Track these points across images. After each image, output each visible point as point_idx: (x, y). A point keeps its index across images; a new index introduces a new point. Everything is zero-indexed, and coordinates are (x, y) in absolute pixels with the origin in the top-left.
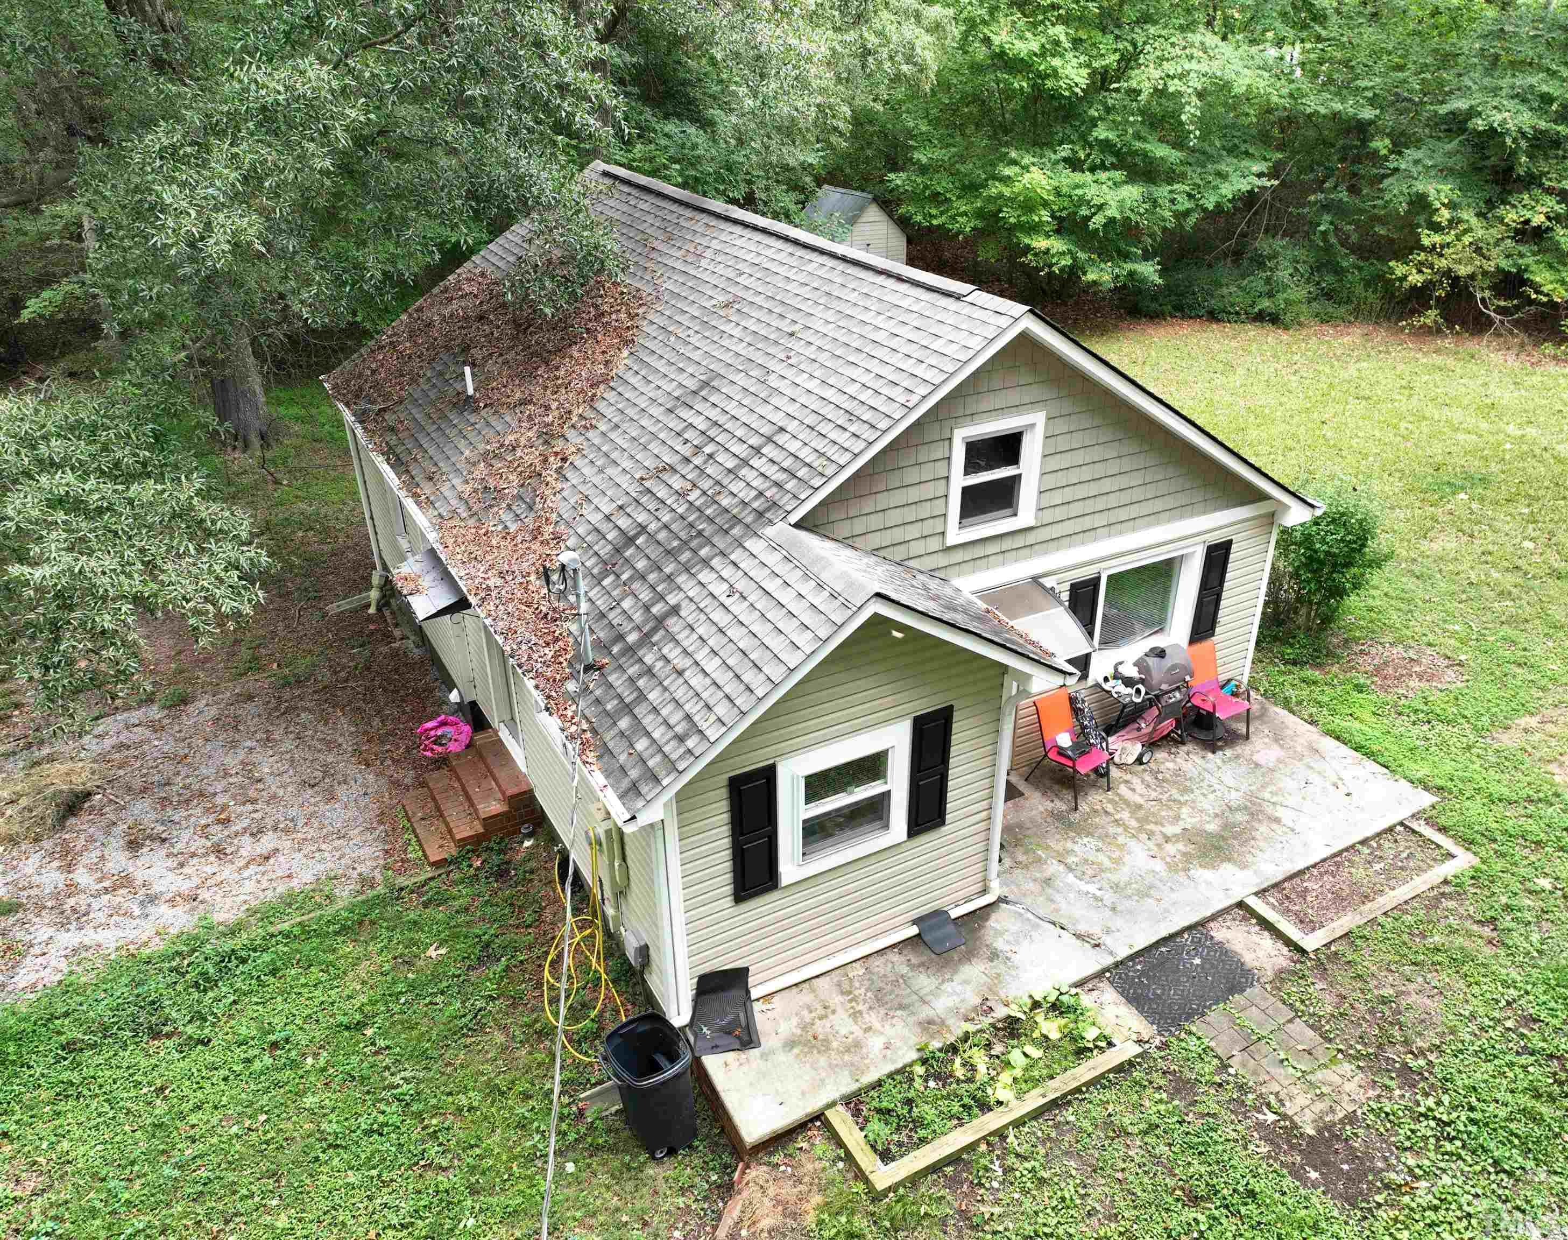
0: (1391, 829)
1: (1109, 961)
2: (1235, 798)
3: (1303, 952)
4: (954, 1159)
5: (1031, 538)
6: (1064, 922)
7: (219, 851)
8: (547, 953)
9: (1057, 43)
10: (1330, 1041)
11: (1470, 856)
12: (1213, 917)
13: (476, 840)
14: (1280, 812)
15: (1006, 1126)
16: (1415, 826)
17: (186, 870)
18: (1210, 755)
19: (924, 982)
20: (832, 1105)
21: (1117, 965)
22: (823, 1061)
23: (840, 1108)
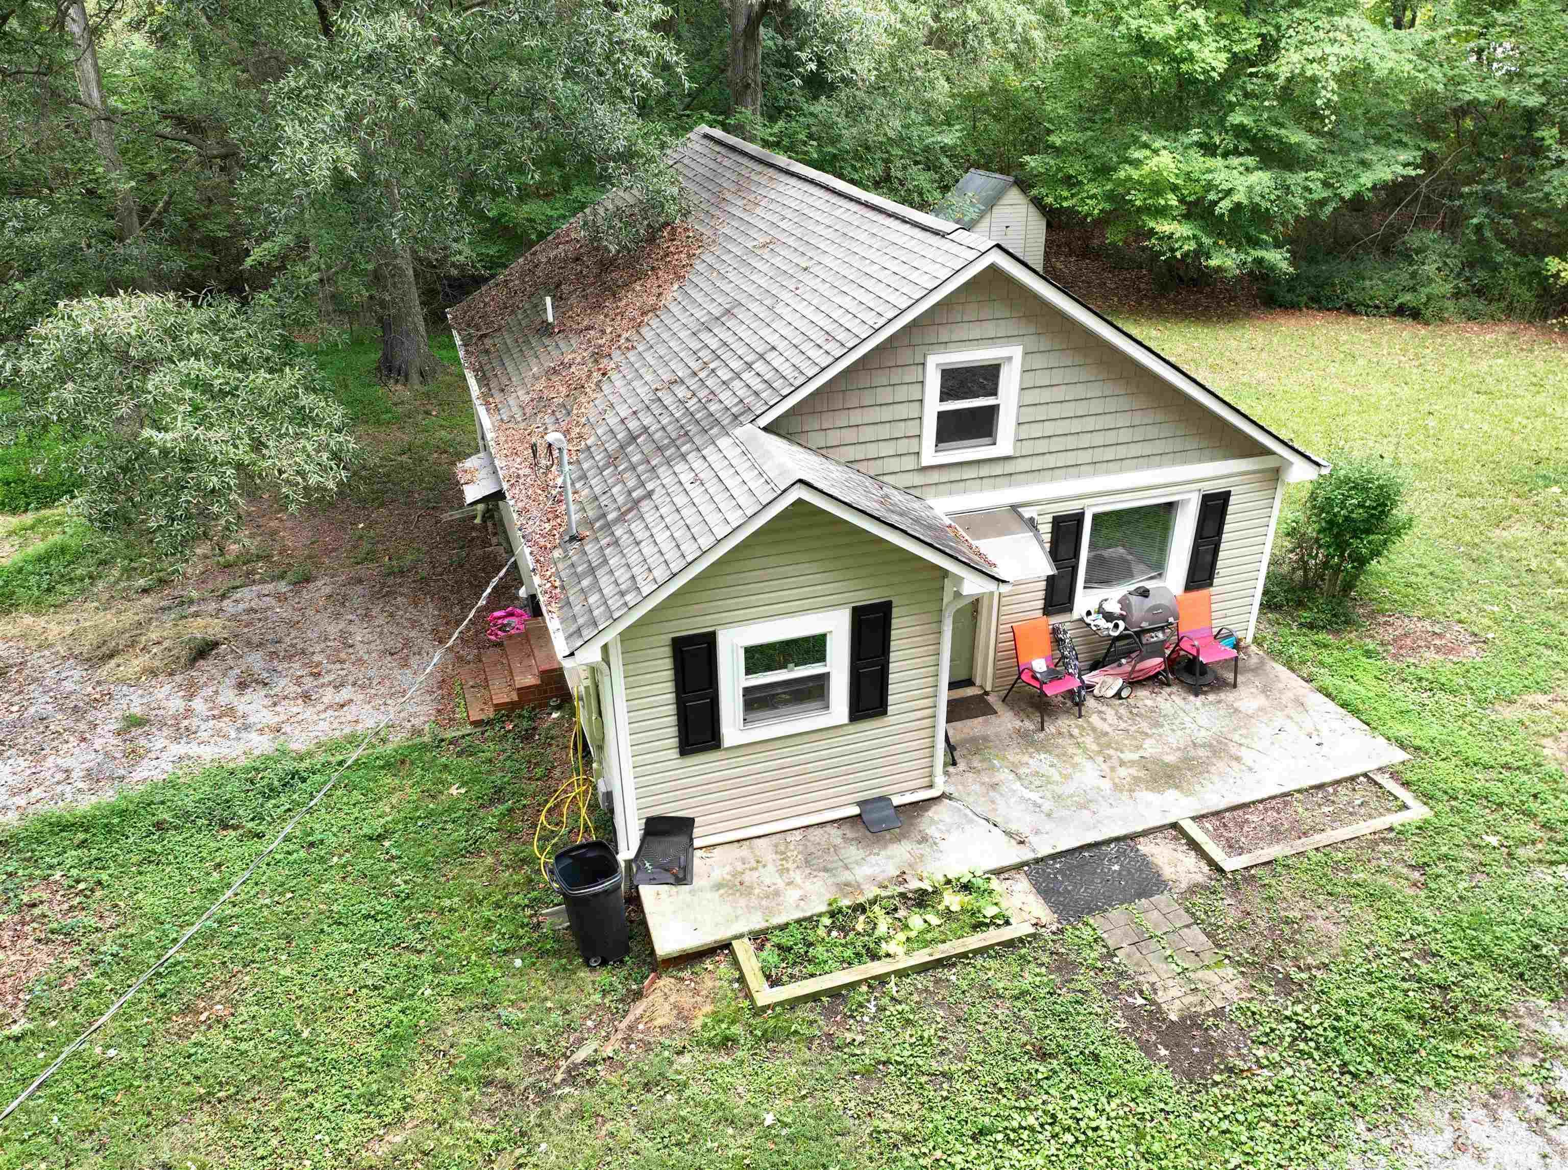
0: (1353, 779)
1: (1028, 856)
2: (1202, 736)
3: (1221, 870)
5: (1009, 467)
6: (998, 820)
7: (306, 697)
8: (547, 801)
9: (1196, 26)
10: (1221, 947)
11: (1426, 809)
12: (1145, 833)
13: (511, 707)
14: (1244, 752)
15: (888, 974)
16: (1378, 778)
17: (278, 709)
18: (1192, 698)
19: (853, 852)
20: (737, 937)
21: (1037, 861)
22: (742, 902)
23: (746, 940)
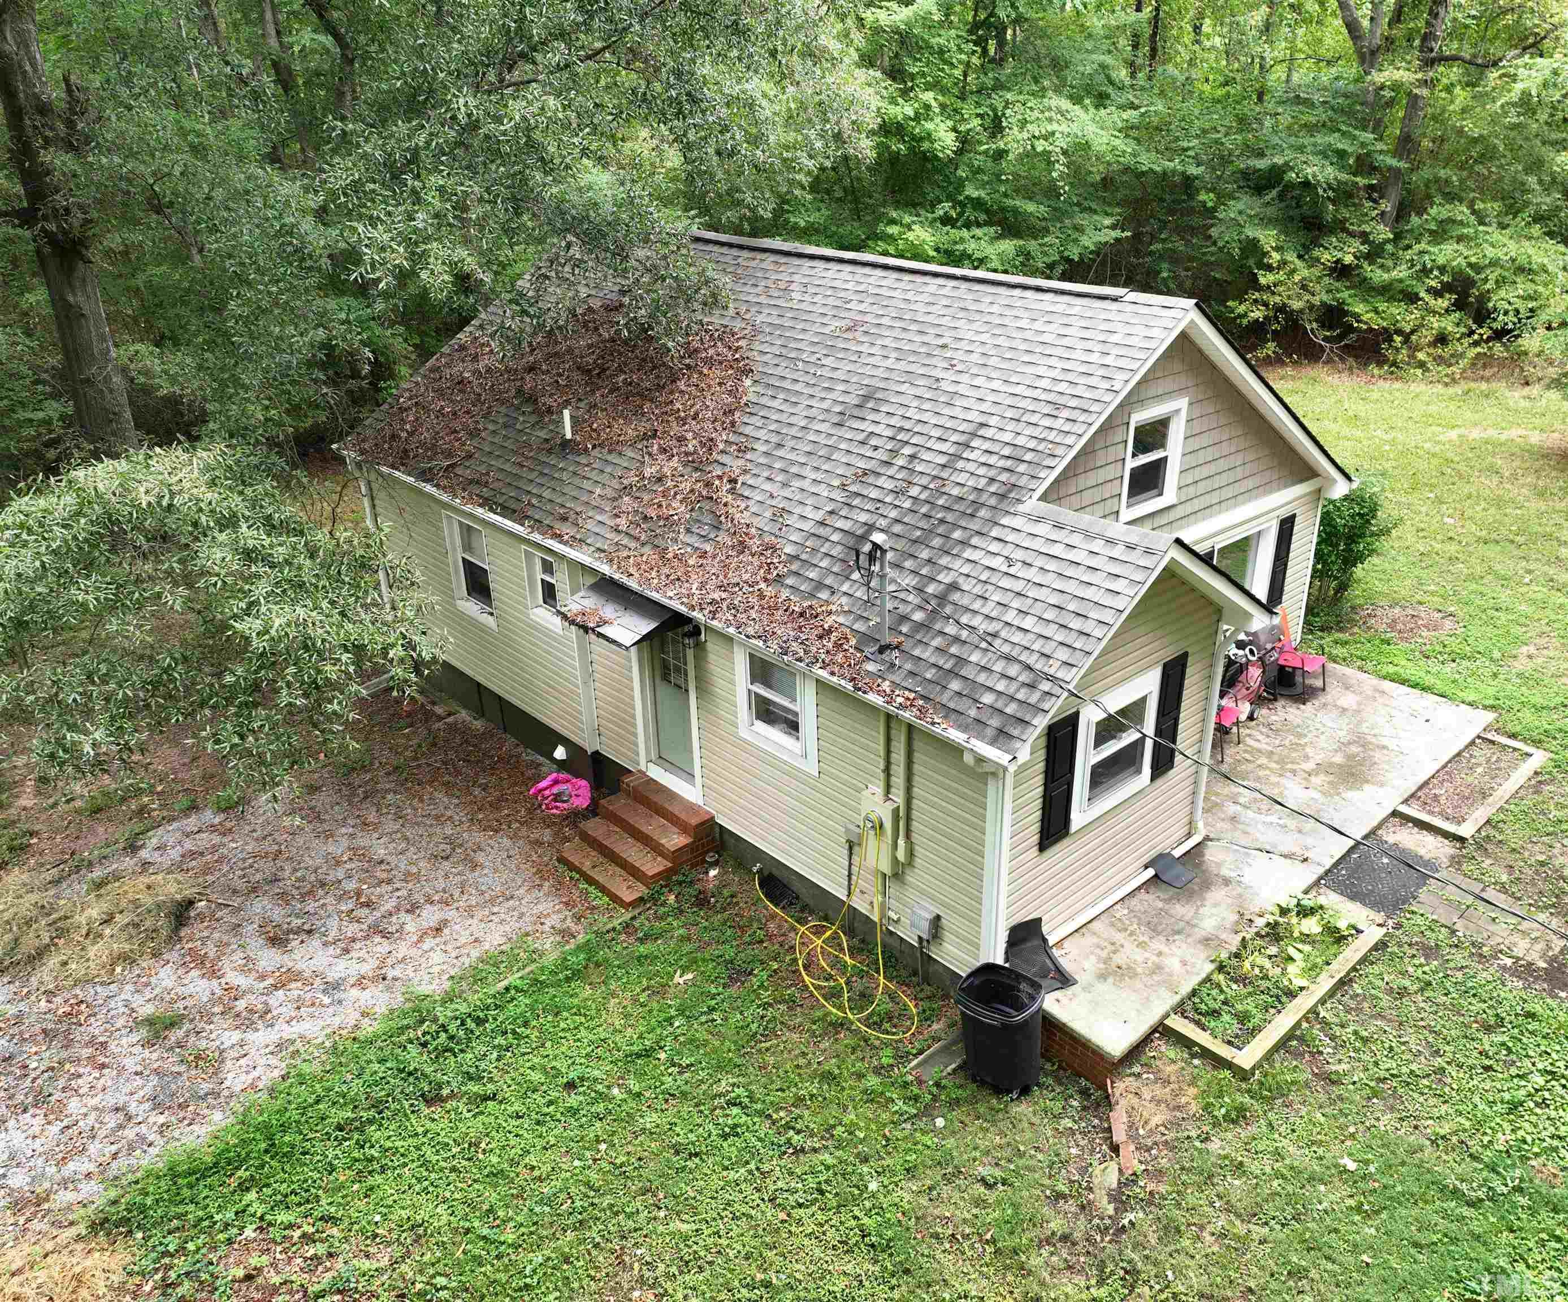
0: (1472, 743)
1: (1321, 871)
2: (1343, 735)
3: (1462, 840)
4: (1289, 1036)
5: (1172, 515)
6: (1268, 848)
10: (1519, 899)
11: (1541, 752)
12: (1379, 826)
13: (666, 875)
14: (1385, 741)
15: (1316, 1005)
16: (1489, 736)
17: (354, 954)
18: (1302, 707)
19: (1181, 910)
20: (1167, 1016)
21: (1328, 872)
22: (1138, 984)
23: (1173, 1016)
